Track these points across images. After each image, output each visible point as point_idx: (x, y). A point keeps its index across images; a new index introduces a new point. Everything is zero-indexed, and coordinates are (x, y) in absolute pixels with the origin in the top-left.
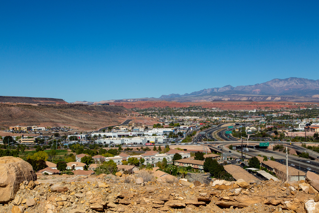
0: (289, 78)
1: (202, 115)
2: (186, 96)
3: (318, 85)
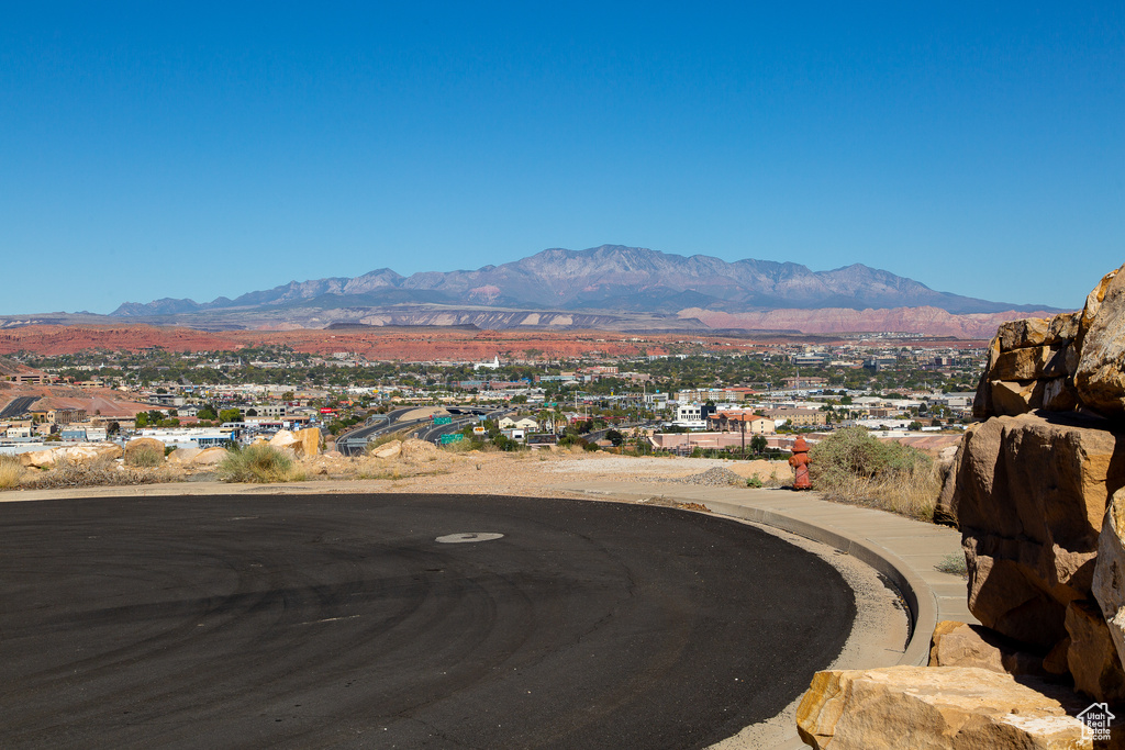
0: (598, 248)
1: (304, 379)
2: (221, 309)
3: (694, 273)
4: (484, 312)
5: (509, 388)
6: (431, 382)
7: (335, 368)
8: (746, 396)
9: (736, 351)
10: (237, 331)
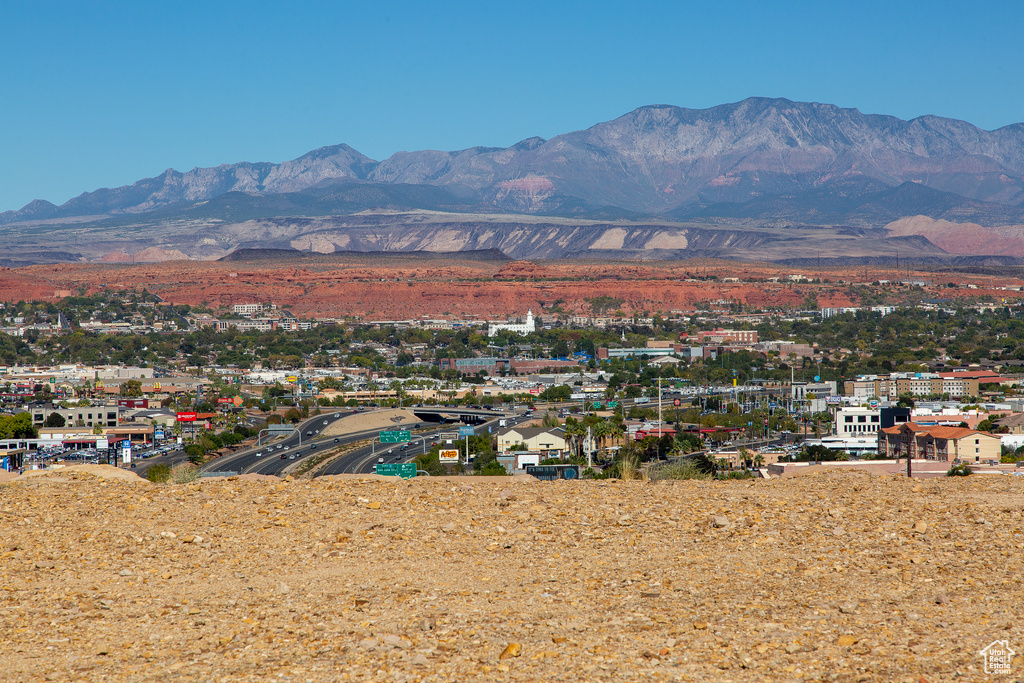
0: (738, 105)
1: (172, 355)
2: (36, 223)
3: (920, 151)
4: (522, 226)
5: (546, 371)
6: (405, 359)
7: (231, 335)
8: (982, 387)
9: (988, 299)
10: (63, 263)
